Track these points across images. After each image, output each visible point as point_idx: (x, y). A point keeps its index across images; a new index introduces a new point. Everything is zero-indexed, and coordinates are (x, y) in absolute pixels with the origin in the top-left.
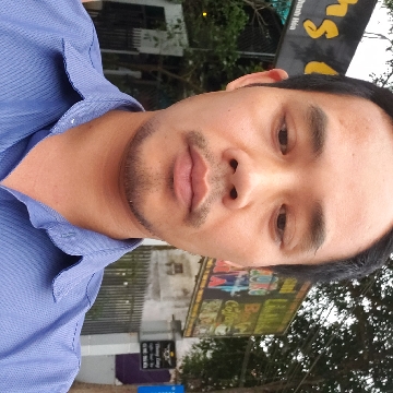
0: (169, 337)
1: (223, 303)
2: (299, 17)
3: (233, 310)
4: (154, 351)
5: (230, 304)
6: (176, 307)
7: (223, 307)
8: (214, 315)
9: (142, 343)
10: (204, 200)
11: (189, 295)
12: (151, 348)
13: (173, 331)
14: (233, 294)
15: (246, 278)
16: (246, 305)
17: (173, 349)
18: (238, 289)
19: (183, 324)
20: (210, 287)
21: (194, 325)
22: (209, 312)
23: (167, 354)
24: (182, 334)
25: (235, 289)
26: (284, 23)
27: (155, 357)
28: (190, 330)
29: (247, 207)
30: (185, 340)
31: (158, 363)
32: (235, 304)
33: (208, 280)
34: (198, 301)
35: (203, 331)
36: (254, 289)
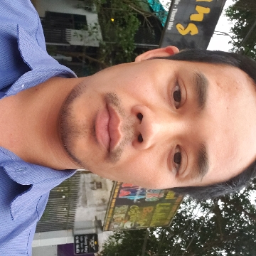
0: (93, 231)
1: (129, 207)
2: (173, 21)
3: (136, 212)
4: (84, 241)
5: (133, 208)
6: (98, 211)
7: (129, 210)
8: (123, 216)
9: (75, 236)
10: (118, 144)
11: (106, 203)
12: (82, 239)
13: (96, 227)
14: (135, 201)
15: (144, 190)
16: (144, 208)
17: (96, 239)
18: (139, 198)
19: (103, 222)
20: (120, 197)
21: (110, 223)
22: (120, 213)
23: (93, 243)
24: (102, 229)
25: (136, 198)
26: (163, 25)
27: (84, 245)
28: (107, 226)
29: (151, 148)
30: (104, 232)
31: (86, 249)
32: (137, 207)
33: (119, 192)
34: (112, 206)
35: (116, 226)
36: (149, 198)
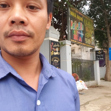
0: (94, 52)
1: (86, 37)
3: (88, 34)
4: (99, 56)
5: (86, 36)
7: (87, 38)
8: (89, 40)
9: (97, 60)
10: (25, 32)
13: (93, 51)
14: (83, 35)
15: (79, 31)
16: (86, 31)
17: (98, 51)
18: (82, 33)
19: (91, 49)
20: (82, 41)
21: (92, 45)
22: (88, 41)
23: (99, 53)
24: (94, 49)
25: (82, 34)
27: (100, 56)
28: (93, 47)
29: (27, 19)
30: (95, 48)
31: (102, 55)
32: (86, 34)
33: (80, 42)
34: (85, 45)
35: (93, 43)
36: (82, 29)
